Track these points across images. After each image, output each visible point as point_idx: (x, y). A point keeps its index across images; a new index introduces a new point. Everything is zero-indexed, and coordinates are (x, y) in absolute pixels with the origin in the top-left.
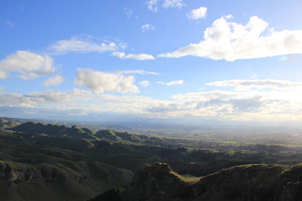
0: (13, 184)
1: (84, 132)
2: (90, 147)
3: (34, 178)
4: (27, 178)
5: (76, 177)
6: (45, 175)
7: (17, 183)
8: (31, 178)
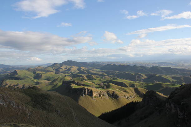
0: (94, 98)
1: (141, 68)
2: (143, 78)
3: (103, 95)
4: (100, 96)
5: (125, 96)
6: (108, 94)
7: (95, 98)
8: (102, 96)
